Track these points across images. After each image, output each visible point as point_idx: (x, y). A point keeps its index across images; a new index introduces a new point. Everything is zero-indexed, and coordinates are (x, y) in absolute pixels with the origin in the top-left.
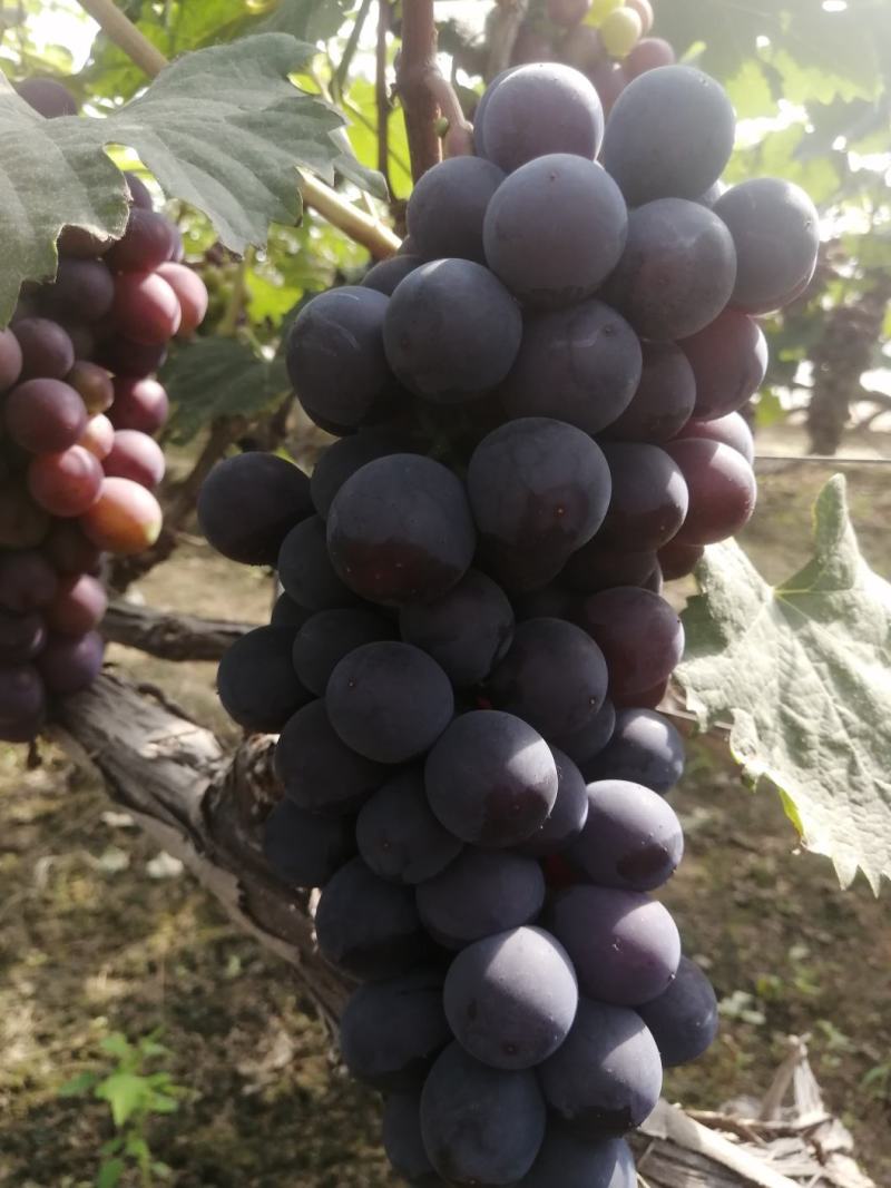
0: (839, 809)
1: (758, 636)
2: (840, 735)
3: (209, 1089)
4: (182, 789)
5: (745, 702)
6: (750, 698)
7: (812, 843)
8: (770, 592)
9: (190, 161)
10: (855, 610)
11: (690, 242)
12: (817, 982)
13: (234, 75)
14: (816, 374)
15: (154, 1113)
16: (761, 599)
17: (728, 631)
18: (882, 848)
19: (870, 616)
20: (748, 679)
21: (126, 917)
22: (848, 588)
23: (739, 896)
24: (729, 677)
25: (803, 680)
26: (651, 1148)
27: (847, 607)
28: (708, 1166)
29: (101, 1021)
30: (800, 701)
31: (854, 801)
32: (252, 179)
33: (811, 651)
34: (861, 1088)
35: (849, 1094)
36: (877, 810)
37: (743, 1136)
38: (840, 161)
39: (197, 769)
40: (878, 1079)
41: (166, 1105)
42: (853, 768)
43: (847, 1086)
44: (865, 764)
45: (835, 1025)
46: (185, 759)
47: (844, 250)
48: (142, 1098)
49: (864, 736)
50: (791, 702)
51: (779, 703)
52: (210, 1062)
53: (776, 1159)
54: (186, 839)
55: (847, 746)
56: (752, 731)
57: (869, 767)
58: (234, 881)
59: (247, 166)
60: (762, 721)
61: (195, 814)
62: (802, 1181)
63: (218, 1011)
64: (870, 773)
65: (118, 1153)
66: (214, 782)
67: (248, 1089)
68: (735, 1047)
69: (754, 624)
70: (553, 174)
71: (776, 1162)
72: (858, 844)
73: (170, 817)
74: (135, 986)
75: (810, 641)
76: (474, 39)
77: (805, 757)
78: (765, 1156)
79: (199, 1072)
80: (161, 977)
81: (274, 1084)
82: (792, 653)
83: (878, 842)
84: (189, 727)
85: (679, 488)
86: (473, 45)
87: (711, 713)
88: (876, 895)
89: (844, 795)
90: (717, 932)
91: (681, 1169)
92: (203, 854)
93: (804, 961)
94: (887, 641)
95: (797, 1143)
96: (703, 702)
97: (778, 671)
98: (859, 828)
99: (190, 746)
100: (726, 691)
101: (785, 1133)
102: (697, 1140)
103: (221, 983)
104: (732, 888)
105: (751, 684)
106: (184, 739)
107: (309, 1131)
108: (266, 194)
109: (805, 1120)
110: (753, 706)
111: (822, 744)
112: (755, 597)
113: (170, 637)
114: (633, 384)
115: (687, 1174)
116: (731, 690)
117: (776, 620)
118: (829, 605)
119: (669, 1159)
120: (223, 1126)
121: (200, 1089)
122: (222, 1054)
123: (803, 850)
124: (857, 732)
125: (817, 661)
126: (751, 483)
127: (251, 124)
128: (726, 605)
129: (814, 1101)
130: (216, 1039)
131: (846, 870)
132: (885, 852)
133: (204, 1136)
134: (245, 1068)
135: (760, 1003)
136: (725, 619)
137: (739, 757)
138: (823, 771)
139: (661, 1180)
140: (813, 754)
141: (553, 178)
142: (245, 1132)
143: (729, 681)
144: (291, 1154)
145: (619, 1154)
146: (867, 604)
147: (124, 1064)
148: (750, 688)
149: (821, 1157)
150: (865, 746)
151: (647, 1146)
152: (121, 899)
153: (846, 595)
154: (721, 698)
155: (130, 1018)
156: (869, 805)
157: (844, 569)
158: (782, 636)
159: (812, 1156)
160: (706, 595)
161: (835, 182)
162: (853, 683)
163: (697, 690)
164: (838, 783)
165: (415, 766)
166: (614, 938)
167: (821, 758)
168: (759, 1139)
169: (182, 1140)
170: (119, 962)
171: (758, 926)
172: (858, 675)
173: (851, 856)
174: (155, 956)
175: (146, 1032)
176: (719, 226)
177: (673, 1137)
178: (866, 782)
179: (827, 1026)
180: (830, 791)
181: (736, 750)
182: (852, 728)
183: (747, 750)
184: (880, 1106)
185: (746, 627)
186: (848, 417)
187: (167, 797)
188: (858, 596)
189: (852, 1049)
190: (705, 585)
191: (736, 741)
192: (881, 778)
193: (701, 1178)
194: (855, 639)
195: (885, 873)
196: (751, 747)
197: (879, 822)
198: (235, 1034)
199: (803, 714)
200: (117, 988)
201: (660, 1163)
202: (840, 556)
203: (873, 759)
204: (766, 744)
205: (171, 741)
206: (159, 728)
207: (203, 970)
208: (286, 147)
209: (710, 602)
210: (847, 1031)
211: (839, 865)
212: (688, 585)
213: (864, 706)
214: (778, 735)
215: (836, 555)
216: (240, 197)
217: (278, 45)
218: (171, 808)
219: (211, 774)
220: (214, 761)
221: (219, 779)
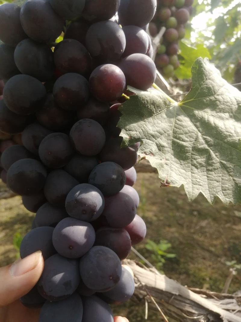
2: (204, 146)
5: (150, 137)
6: (153, 136)
8: (176, 104)
19: (226, 103)
26: (173, 297)
27: (213, 102)
28: (193, 304)
30: (182, 136)
31: (208, 170)
36: (220, 172)
37: (210, 297)
44: (215, 156)
49: (216, 145)
50: (178, 137)
51: (172, 138)
55: (207, 150)
56: (154, 147)
57: (217, 156)
60: (161, 144)
62: (231, 311)
71: (221, 305)
77: (185, 156)
78: (217, 303)
82: (182, 121)
87: (131, 139)
89: (204, 168)
91: (183, 304)
95: (233, 300)
97: (173, 127)
100: (139, 132)
102: (189, 296)
110: (156, 139)
111: (193, 150)
115: (185, 305)
116: (142, 132)
118: (203, 102)
119: (180, 301)
124: (213, 144)
125: (195, 122)
131: (193, 194)
138: (193, 160)
139: (177, 306)
143: (142, 129)
146: (224, 99)
150: (216, 149)
151: (171, 297)
153: (212, 97)
154: (137, 135)
156: (216, 170)
158: (179, 117)
162: (212, 127)
163: (126, 130)
164: (200, 164)
167: (192, 155)
168: (215, 298)
172: (215, 124)
177: (181, 294)
178: (215, 162)
180: (196, 167)
182: (210, 143)
183: (148, 153)
193: (190, 307)
194: (217, 112)
195: (217, 195)
196: (151, 152)
197: (220, 177)
199: (183, 141)
201: (177, 302)
204: (162, 152)
211: (189, 192)
214: (170, 149)
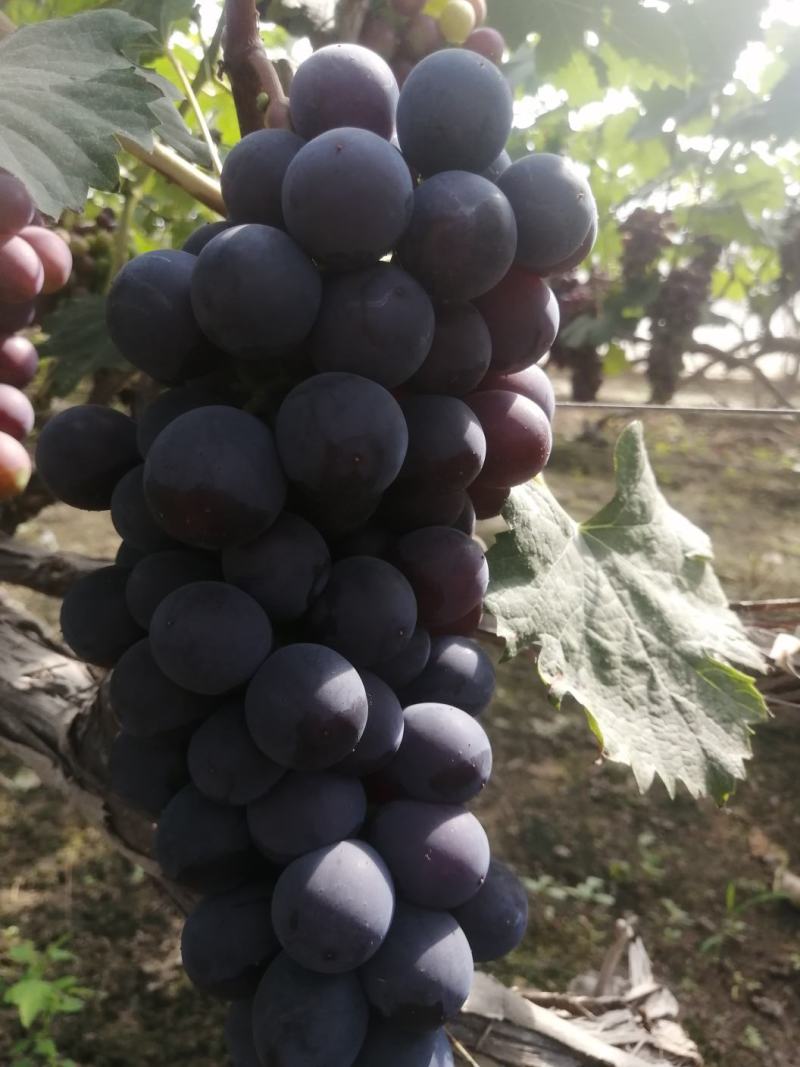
0: (639, 721)
1: (564, 568)
2: (641, 655)
3: (115, 987)
4: (51, 717)
5: (552, 628)
6: (557, 624)
7: (614, 753)
8: (575, 528)
9: (10, 127)
10: (654, 542)
11: (470, 211)
12: (660, 865)
13: (68, 47)
14: (653, 329)
15: (61, 1014)
16: (566, 533)
17: (535, 563)
18: (677, 755)
19: (667, 548)
20: (555, 607)
21: (37, 832)
22: (646, 523)
23: (594, 792)
24: (537, 605)
25: (605, 606)
26: (490, 1028)
27: (647, 540)
28: (540, 1042)
29: (13, 930)
30: (603, 625)
31: (653, 714)
32: (72, 145)
33: (614, 580)
34: (699, 956)
35: (688, 961)
36: (674, 721)
37: (575, 1012)
38: (670, 141)
39: (67, 699)
40: (713, 948)
41: (72, 1005)
42: (652, 684)
43: (687, 954)
44: (663, 680)
45: (677, 902)
46: (57, 689)
47: (675, 220)
48: (49, 1000)
49: (662, 655)
50: (596, 627)
51: (585, 628)
52: (116, 963)
53: (606, 1030)
54: (55, 765)
55: (647, 664)
56: (559, 654)
57: (667, 683)
58: (100, 803)
59: (66, 133)
60: (569, 645)
61: (63, 741)
62: (628, 1048)
63: (124, 916)
64: (667, 687)
65: (29, 1052)
66: (81, 711)
67: (152, 986)
68: (589, 926)
69: (560, 557)
70: (340, 146)
71: (605, 1033)
72: (656, 752)
73: (41, 744)
74: (47, 896)
75: (613, 571)
76: (324, 24)
77: (608, 675)
78: (595, 1029)
79: (106, 973)
80: (69, 887)
81: (176, 980)
82: (597, 582)
83: (674, 749)
84: (62, 659)
85: (476, 436)
86: (323, 29)
87: (520, 639)
88: (672, 797)
89: (645, 708)
90: (575, 824)
91: (517, 1046)
92: (71, 779)
93: (650, 847)
94: (683, 570)
95: (626, 1014)
96: (513, 629)
97: (584, 598)
98: (657, 738)
99: (62, 678)
100: (533, 618)
101: (616, 1006)
102: (531, 1019)
103: (128, 889)
104: (589, 785)
105: (558, 612)
106: (56, 671)
107: (208, 1021)
108: (84, 160)
109: (636, 992)
110: (561, 631)
111: (624, 663)
112: (561, 533)
113: (56, 575)
114: (425, 342)
115: (522, 1050)
116: (539, 617)
117: (582, 552)
118: (629, 538)
119: (507, 1038)
120: (128, 1021)
121: (108, 988)
122: (128, 954)
123: (604, 760)
124: (656, 651)
125: (620, 589)
126: (546, 431)
127: (73, 94)
128: (532, 540)
129: (645, 973)
130: (122, 942)
131: (644, 774)
132: (679, 758)
133: (111, 1031)
134: (149, 967)
135: (614, 887)
136: (532, 553)
137: (546, 678)
138: (626, 688)
139: (500, 1056)
140: (617, 673)
141: (339, 149)
142: (149, 1027)
143: (536, 609)
144: (192, 1043)
145: (437, 1045)
146: (664, 537)
147: (31, 971)
148: (555, 614)
149: (647, 1024)
150: (662, 664)
151: (485, 1028)
152: (33, 816)
153: (645, 529)
154: (529, 625)
155: (39, 927)
156: (666, 716)
157: (643, 506)
158: (588, 568)
159: (638, 1024)
160: (513, 532)
161: (666, 161)
162: (652, 608)
163: (506, 618)
164: (638, 698)
165: (235, 697)
166: (426, 848)
167: (624, 676)
168: (590, 1014)
169: (90, 1036)
170: (31, 875)
171: (611, 817)
172: (657, 601)
173: (649, 763)
174: (65, 868)
175: (55, 938)
176: (499, 197)
177: (510, 1017)
178: (663, 696)
179: (669, 903)
180: (632, 706)
181: (544, 671)
182: (650, 648)
183: (555, 671)
184: (715, 971)
185: (552, 560)
186: (681, 366)
187: (39, 727)
188: (656, 530)
189: (690, 922)
190: (512, 523)
191: (543, 663)
192: (675, 692)
193: (534, 1053)
194: (654, 569)
195: (680, 777)
196: (557, 668)
197: (675, 732)
198: (141, 936)
199: (606, 637)
200: (29, 899)
201: (498, 1042)
202: (639, 494)
203: (669, 675)
204: (573, 665)
205: (45, 673)
206: (33, 661)
207: (110, 878)
208: (107, 117)
209: (517, 538)
210: (687, 906)
211: (638, 771)
212: (497, 523)
213: (661, 628)
214: (584, 657)
215: (636, 493)
216: (59, 164)
217: (111, 20)
218: (42, 736)
219: (79, 703)
220: (84, 691)
221: (86, 708)
